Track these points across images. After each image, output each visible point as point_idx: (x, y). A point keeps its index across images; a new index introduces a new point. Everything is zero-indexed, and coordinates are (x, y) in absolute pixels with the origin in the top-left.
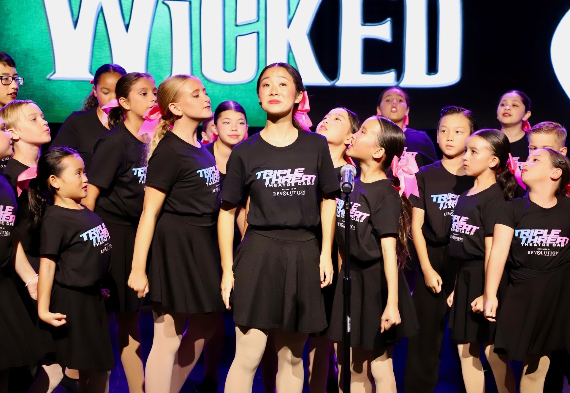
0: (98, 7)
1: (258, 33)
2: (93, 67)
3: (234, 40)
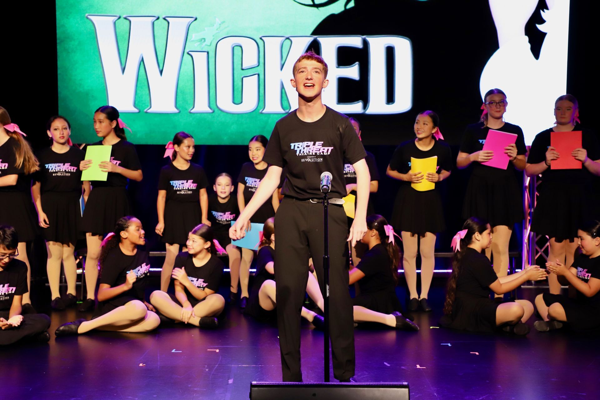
0: (140, 58)
1: (259, 75)
2: (136, 102)
3: (241, 80)
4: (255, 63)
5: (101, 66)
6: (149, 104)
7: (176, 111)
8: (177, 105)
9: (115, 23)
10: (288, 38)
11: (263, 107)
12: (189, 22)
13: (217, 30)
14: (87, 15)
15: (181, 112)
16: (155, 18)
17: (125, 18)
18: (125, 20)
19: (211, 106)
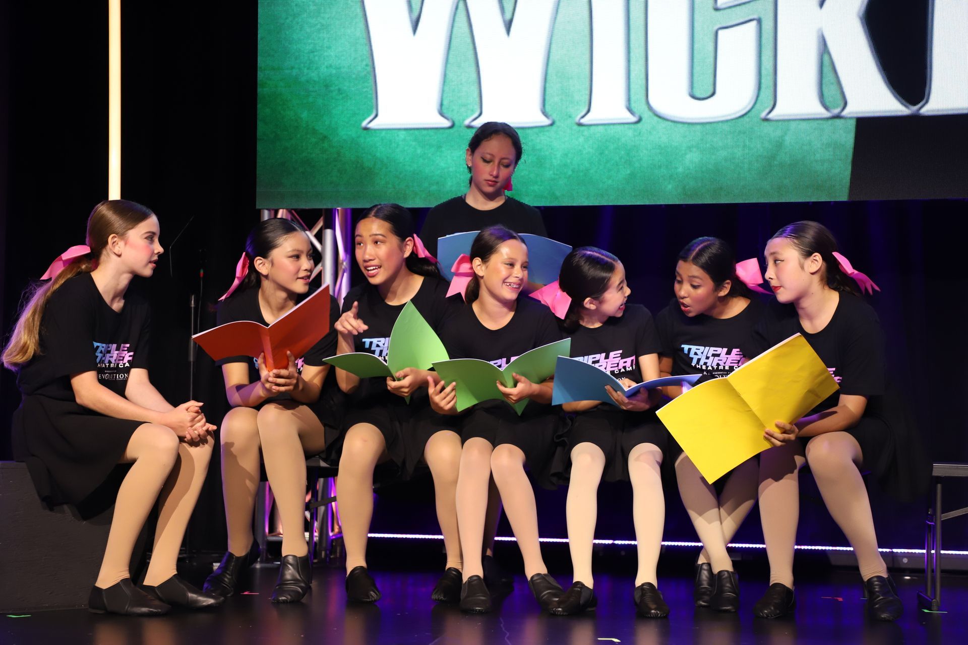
2: (445, 103)
3: (712, 37)
5: (361, 14)
6: (477, 106)
7: (546, 121)
8: (548, 108)
11: (772, 103)
15: (557, 123)
19: (633, 106)
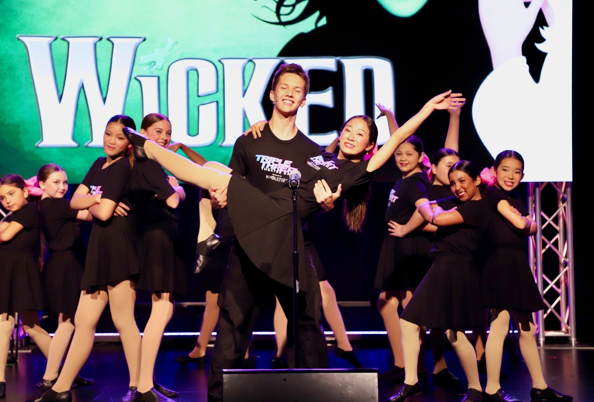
0: (80, 84)
1: (217, 102)
2: (75, 135)
3: (197, 108)
4: (213, 88)
5: (34, 93)
6: (90, 137)
9: (50, 45)
10: (251, 61)
11: (223, 139)
12: (137, 43)
13: (169, 51)
14: (18, 35)
16: (97, 39)
17: (63, 39)
18: (63, 42)
